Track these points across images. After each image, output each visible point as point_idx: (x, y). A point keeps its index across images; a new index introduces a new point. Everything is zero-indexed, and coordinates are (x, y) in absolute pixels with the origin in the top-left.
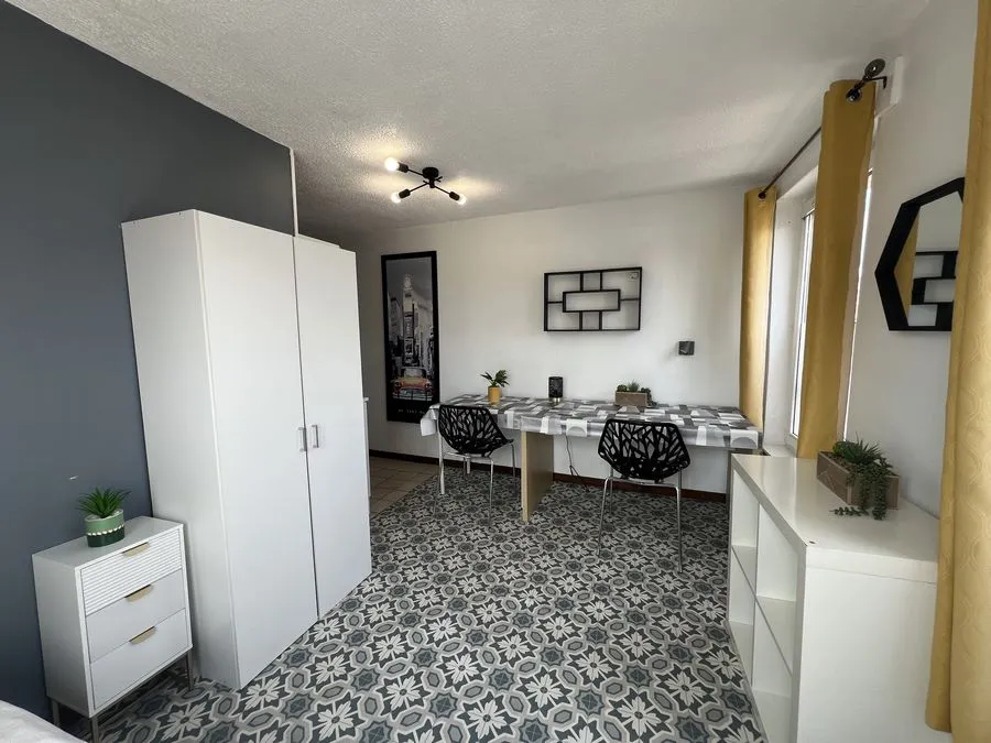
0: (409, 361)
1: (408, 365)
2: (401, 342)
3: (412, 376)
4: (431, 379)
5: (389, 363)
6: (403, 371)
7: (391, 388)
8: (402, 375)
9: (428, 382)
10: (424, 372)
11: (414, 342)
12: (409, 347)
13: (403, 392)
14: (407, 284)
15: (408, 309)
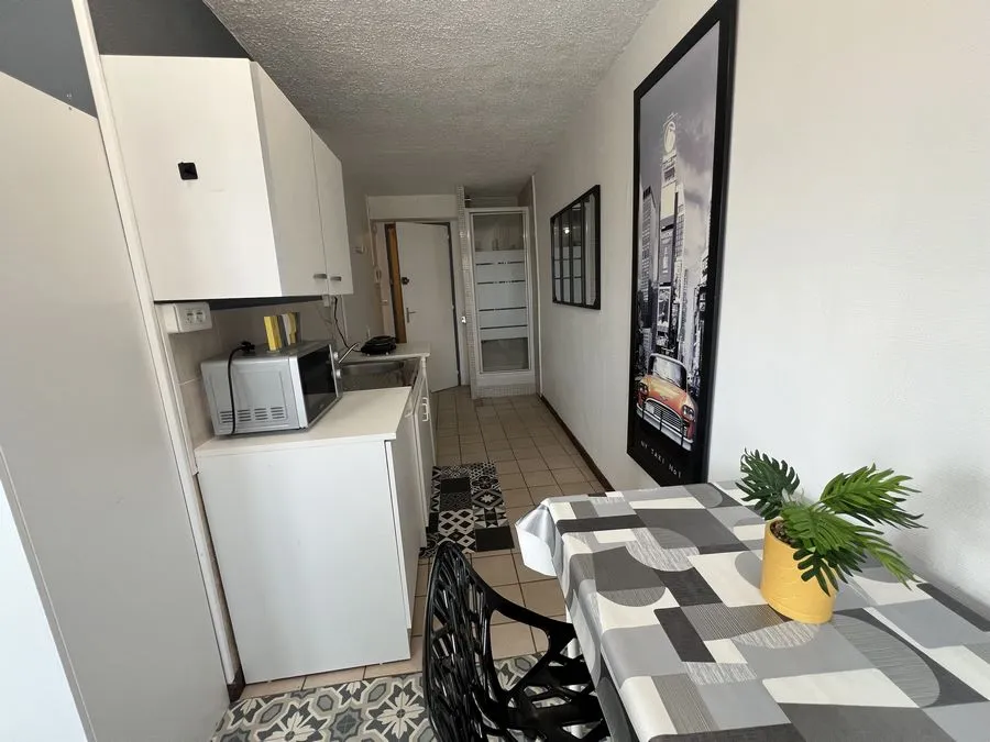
0: (661, 342)
1: (659, 349)
2: (653, 295)
3: (664, 379)
4: (693, 396)
5: (636, 340)
6: (653, 359)
7: (637, 394)
8: (651, 373)
9: (688, 402)
10: (683, 372)
11: (673, 295)
12: (665, 307)
13: (650, 408)
14: (670, 140)
15: (667, 211)
